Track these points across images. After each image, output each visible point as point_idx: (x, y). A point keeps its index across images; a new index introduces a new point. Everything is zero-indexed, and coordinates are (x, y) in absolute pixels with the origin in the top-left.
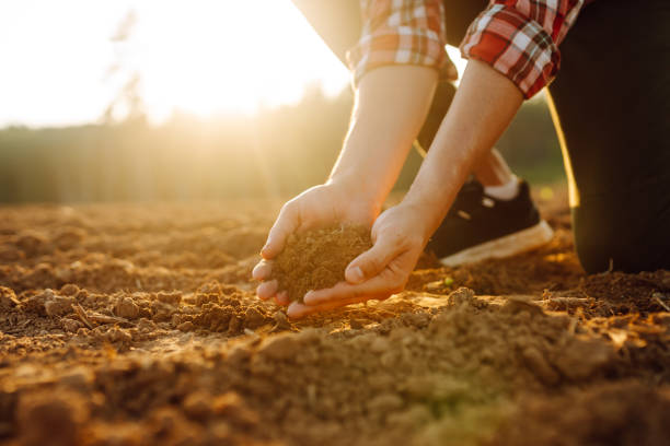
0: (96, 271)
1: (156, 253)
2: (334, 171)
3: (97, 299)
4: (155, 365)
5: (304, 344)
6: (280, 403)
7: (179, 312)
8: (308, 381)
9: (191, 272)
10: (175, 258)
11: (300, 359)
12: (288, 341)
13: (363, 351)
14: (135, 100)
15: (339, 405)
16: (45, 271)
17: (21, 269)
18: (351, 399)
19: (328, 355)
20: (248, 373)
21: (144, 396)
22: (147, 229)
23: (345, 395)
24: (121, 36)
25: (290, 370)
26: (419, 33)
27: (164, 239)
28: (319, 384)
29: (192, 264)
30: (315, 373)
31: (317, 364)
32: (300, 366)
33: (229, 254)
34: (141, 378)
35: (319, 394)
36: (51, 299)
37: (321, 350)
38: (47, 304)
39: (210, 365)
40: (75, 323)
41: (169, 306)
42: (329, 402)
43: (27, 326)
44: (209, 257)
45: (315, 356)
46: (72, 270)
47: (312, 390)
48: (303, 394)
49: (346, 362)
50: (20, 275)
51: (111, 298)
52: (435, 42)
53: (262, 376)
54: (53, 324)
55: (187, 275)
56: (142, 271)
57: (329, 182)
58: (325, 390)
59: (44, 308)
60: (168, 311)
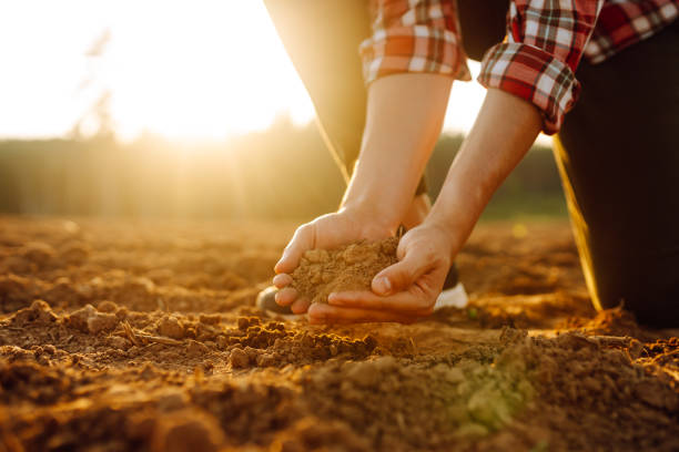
0: (117, 288)
1: (167, 272)
2: (345, 198)
3: (137, 318)
4: (251, 387)
5: (385, 373)
6: (373, 430)
7: (222, 334)
8: (394, 409)
9: (211, 293)
10: (191, 279)
11: (384, 387)
12: (372, 369)
13: (440, 381)
14: (104, 116)
15: (428, 434)
16: (64, 287)
17: (39, 283)
18: (437, 427)
19: (409, 383)
20: (338, 399)
21: (244, 418)
22: (148, 247)
23: (431, 424)
24: (95, 52)
25: (376, 398)
26: (437, 35)
27: (172, 259)
28: (404, 412)
29: (208, 286)
30: (399, 402)
31: (398, 392)
32: (384, 394)
33: (241, 275)
34: (237, 400)
35: (407, 422)
36: (93, 315)
37: (402, 378)
38: (90, 320)
39: (299, 390)
40: (123, 340)
41: (212, 328)
42: (418, 430)
43: (70, 341)
44: (221, 280)
45: (397, 384)
46: (93, 287)
47: (400, 418)
48: (394, 422)
49: (426, 392)
50: (40, 288)
51: (151, 316)
52: (452, 45)
53: (353, 402)
54: (97, 342)
55: (208, 297)
56: (162, 290)
57: (342, 210)
58: (412, 419)
59: (85, 324)
60: (212, 332)
